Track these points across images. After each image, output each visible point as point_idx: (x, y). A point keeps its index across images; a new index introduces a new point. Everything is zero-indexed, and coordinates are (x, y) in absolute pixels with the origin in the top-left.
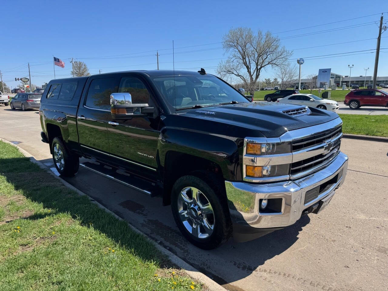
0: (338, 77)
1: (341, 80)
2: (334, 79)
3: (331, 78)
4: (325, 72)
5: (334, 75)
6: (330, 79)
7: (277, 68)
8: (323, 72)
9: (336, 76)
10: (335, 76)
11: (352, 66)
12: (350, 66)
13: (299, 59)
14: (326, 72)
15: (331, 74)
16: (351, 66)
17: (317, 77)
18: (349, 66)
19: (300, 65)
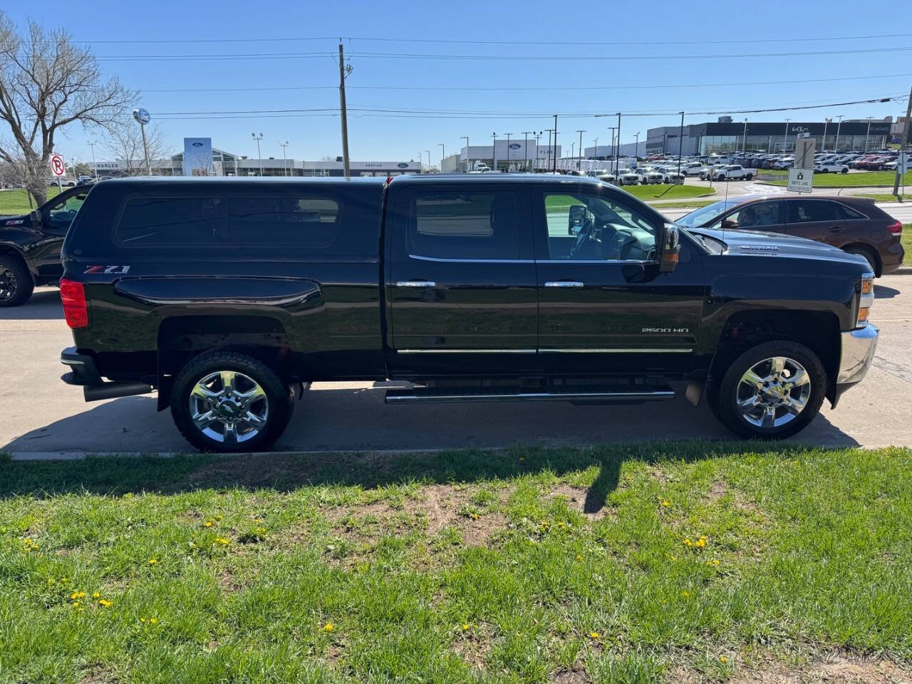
0: (228, 158)
1: (236, 167)
2: (221, 162)
3: (215, 159)
4: (197, 144)
5: (219, 154)
6: (214, 163)
7: (99, 130)
8: (194, 144)
9: (224, 155)
10: (221, 156)
11: (260, 137)
12: (256, 137)
13: (137, 110)
14: (201, 145)
15: (214, 152)
16: (258, 135)
17: (181, 156)
18: (253, 135)
19: (142, 124)
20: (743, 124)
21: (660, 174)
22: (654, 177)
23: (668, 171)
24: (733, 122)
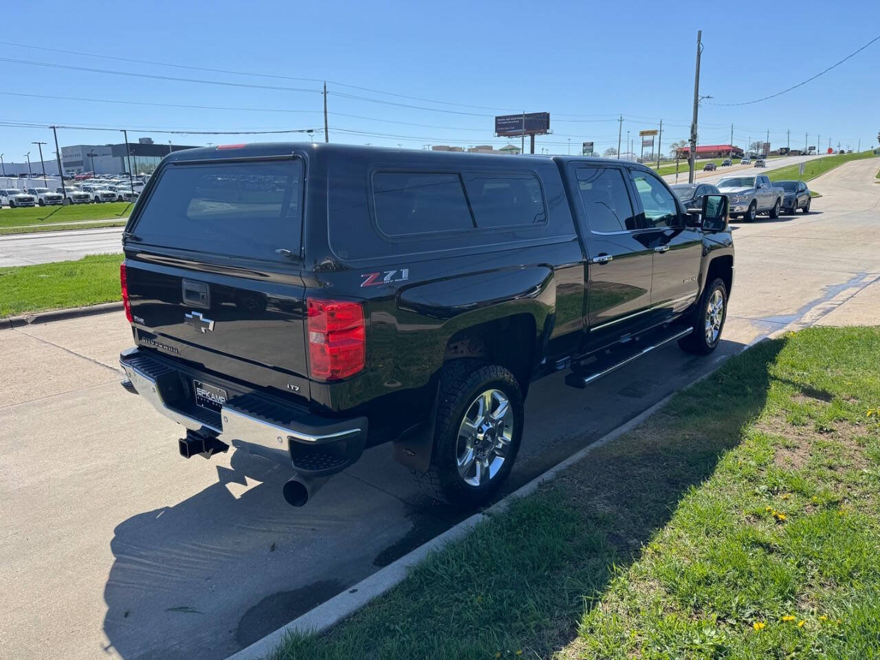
20: (168, 146)
21: (86, 193)
22: (79, 197)
23: (95, 189)
24: (154, 143)
